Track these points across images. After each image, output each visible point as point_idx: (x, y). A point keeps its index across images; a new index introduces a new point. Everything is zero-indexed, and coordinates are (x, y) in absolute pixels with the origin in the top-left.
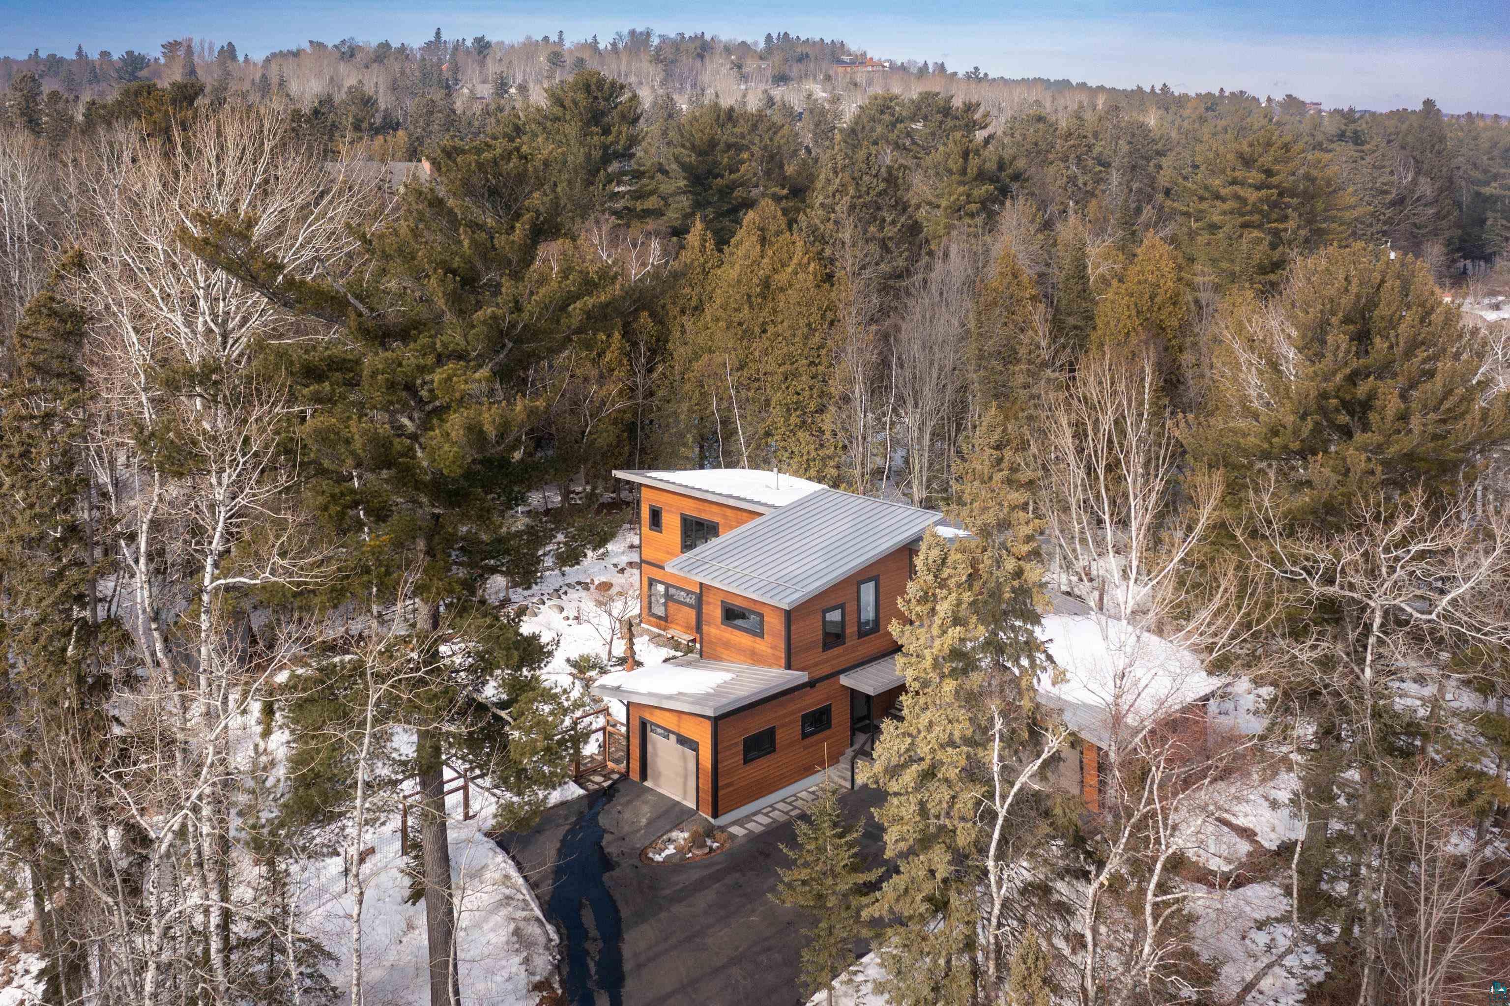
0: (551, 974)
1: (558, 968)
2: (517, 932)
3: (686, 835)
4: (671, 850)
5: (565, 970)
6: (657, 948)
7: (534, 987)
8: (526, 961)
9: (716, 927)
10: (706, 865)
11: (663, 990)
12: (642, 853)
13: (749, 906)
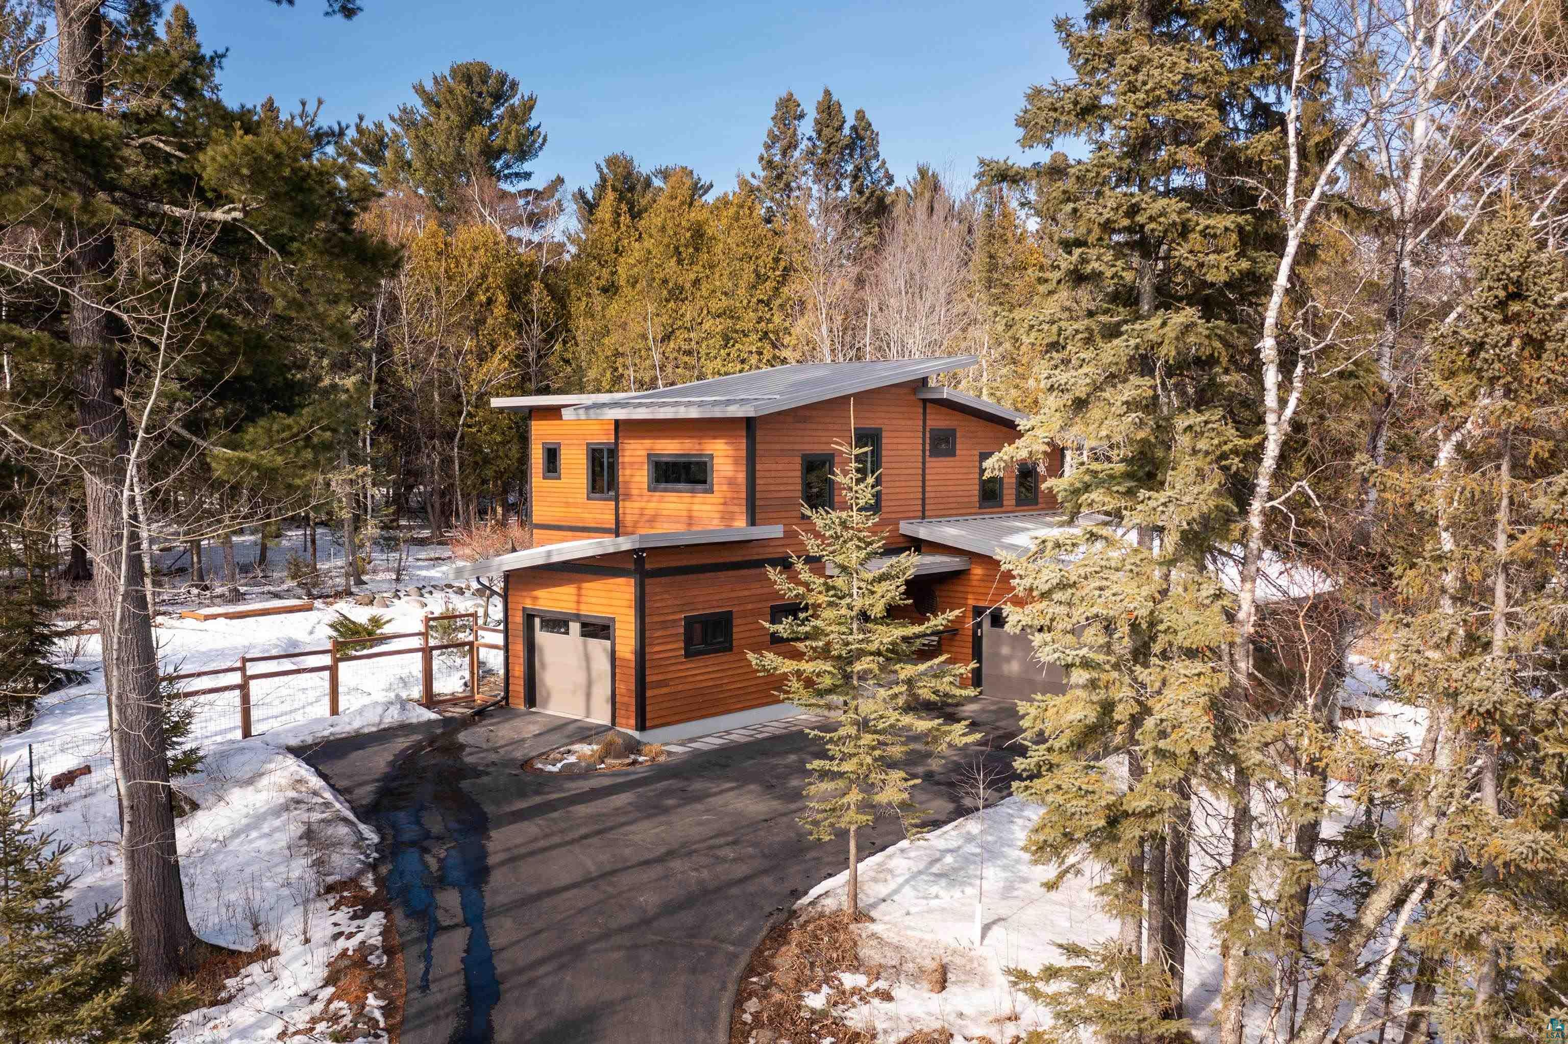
0: (361, 873)
1: (373, 866)
2: (309, 835)
3: (595, 747)
4: (572, 759)
5: (384, 870)
6: (542, 844)
7: (330, 889)
8: (319, 863)
9: (645, 824)
10: (627, 774)
11: (556, 884)
12: (526, 764)
13: (699, 806)
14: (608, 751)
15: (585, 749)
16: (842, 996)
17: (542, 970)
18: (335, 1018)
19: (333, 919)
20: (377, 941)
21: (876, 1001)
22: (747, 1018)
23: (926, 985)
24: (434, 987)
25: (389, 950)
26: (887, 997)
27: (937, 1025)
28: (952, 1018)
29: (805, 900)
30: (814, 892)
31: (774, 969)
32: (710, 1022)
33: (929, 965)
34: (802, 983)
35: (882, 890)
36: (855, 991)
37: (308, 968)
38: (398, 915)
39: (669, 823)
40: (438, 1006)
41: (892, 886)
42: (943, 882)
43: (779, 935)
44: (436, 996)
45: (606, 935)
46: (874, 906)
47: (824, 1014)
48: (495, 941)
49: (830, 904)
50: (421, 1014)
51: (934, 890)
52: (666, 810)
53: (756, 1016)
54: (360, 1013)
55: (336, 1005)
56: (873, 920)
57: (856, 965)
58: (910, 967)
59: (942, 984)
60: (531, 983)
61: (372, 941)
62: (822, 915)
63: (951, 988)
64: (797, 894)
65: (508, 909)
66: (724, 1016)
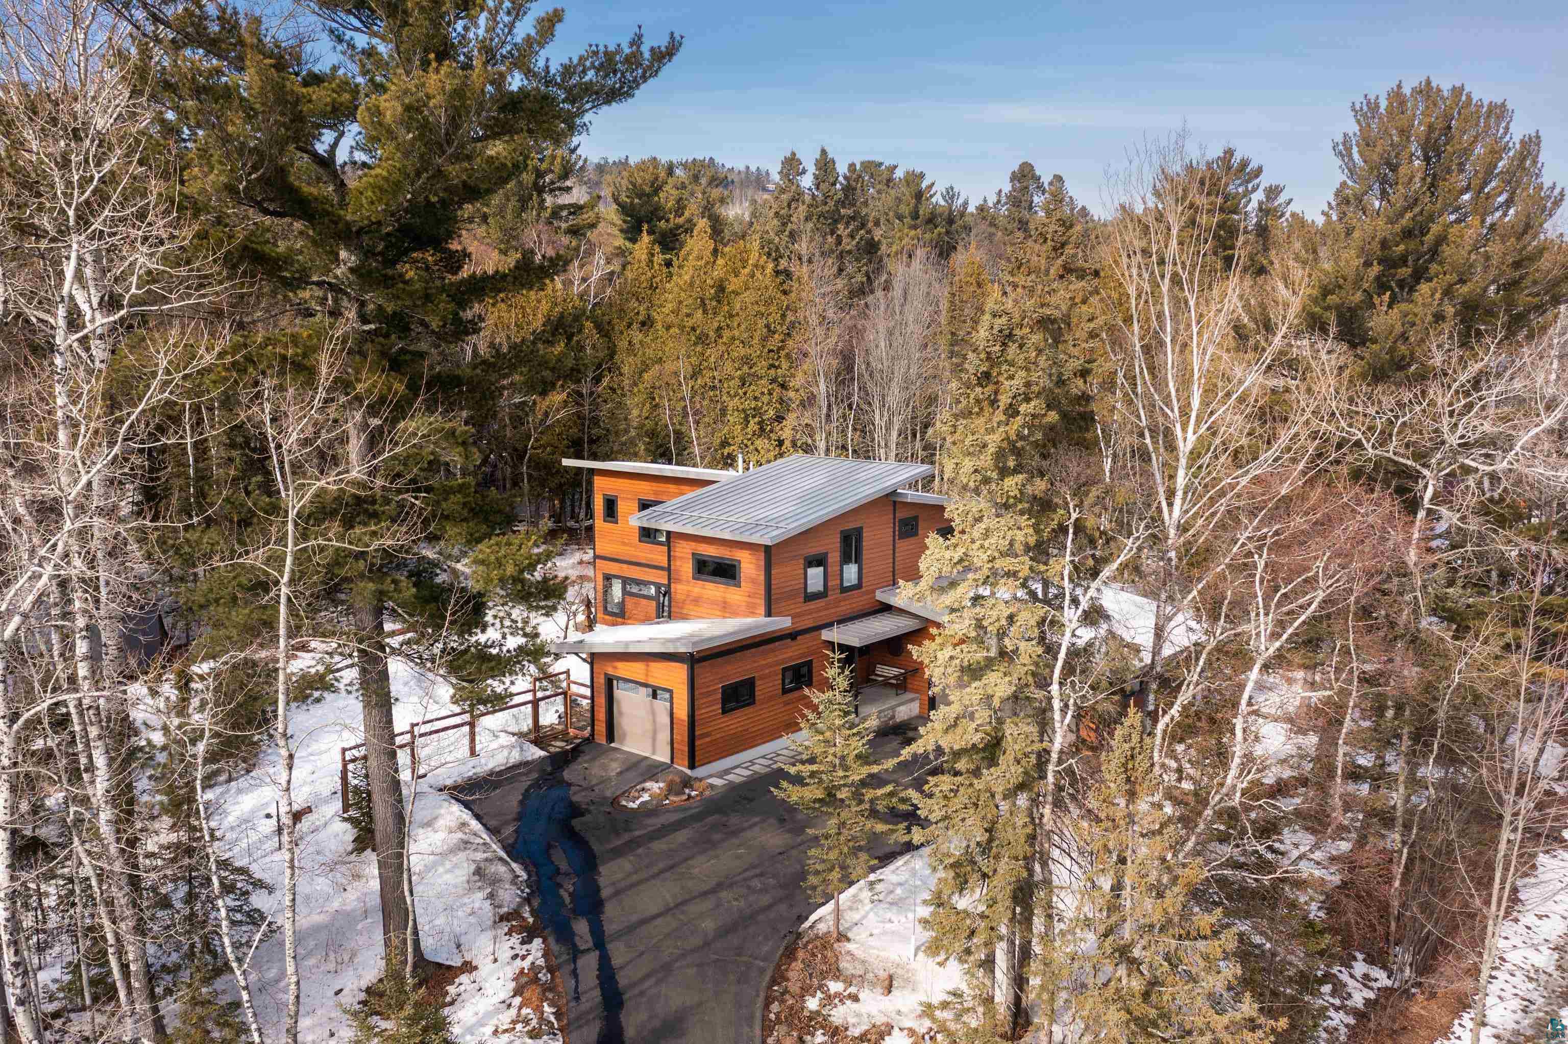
0: (520, 905)
1: (528, 900)
2: (478, 872)
3: (662, 785)
4: (646, 797)
5: (536, 903)
6: (635, 878)
7: (502, 918)
8: (491, 896)
9: (701, 859)
10: (686, 809)
11: (648, 914)
12: (615, 801)
13: (735, 841)
14: (671, 789)
15: (655, 787)
16: (829, 999)
17: (647, 984)
18: (526, 1022)
19: (510, 944)
20: (541, 962)
21: (848, 1002)
22: (772, 1016)
23: (879, 990)
24: (583, 999)
25: (551, 970)
26: (855, 998)
27: (884, 1020)
28: (893, 1015)
29: (807, 924)
30: (813, 918)
31: (788, 980)
32: (750, 1019)
33: (883, 975)
34: (807, 990)
35: (856, 916)
36: (837, 995)
37: (501, 982)
38: (551, 940)
39: (717, 857)
40: (588, 1013)
41: (862, 913)
42: (895, 908)
43: (790, 954)
44: (585, 1005)
45: (683, 956)
46: (849, 929)
47: (818, 1013)
48: (616, 962)
49: (822, 928)
50: (578, 1018)
51: (889, 915)
52: (714, 845)
53: (778, 1015)
54: (541, 1019)
55: (525, 1011)
56: (848, 940)
57: (837, 974)
58: (870, 976)
59: (889, 989)
60: (642, 993)
61: (538, 963)
62: (817, 937)
63: (895, 992)
64: (802, 918)
65: (619, 935)
66: (758, 1014)
